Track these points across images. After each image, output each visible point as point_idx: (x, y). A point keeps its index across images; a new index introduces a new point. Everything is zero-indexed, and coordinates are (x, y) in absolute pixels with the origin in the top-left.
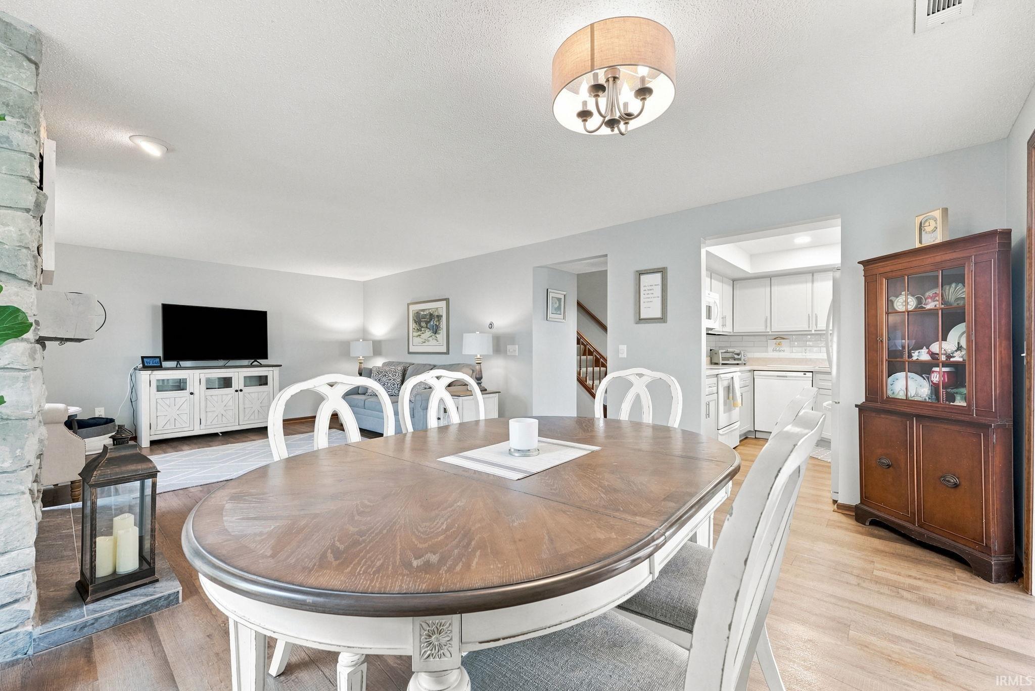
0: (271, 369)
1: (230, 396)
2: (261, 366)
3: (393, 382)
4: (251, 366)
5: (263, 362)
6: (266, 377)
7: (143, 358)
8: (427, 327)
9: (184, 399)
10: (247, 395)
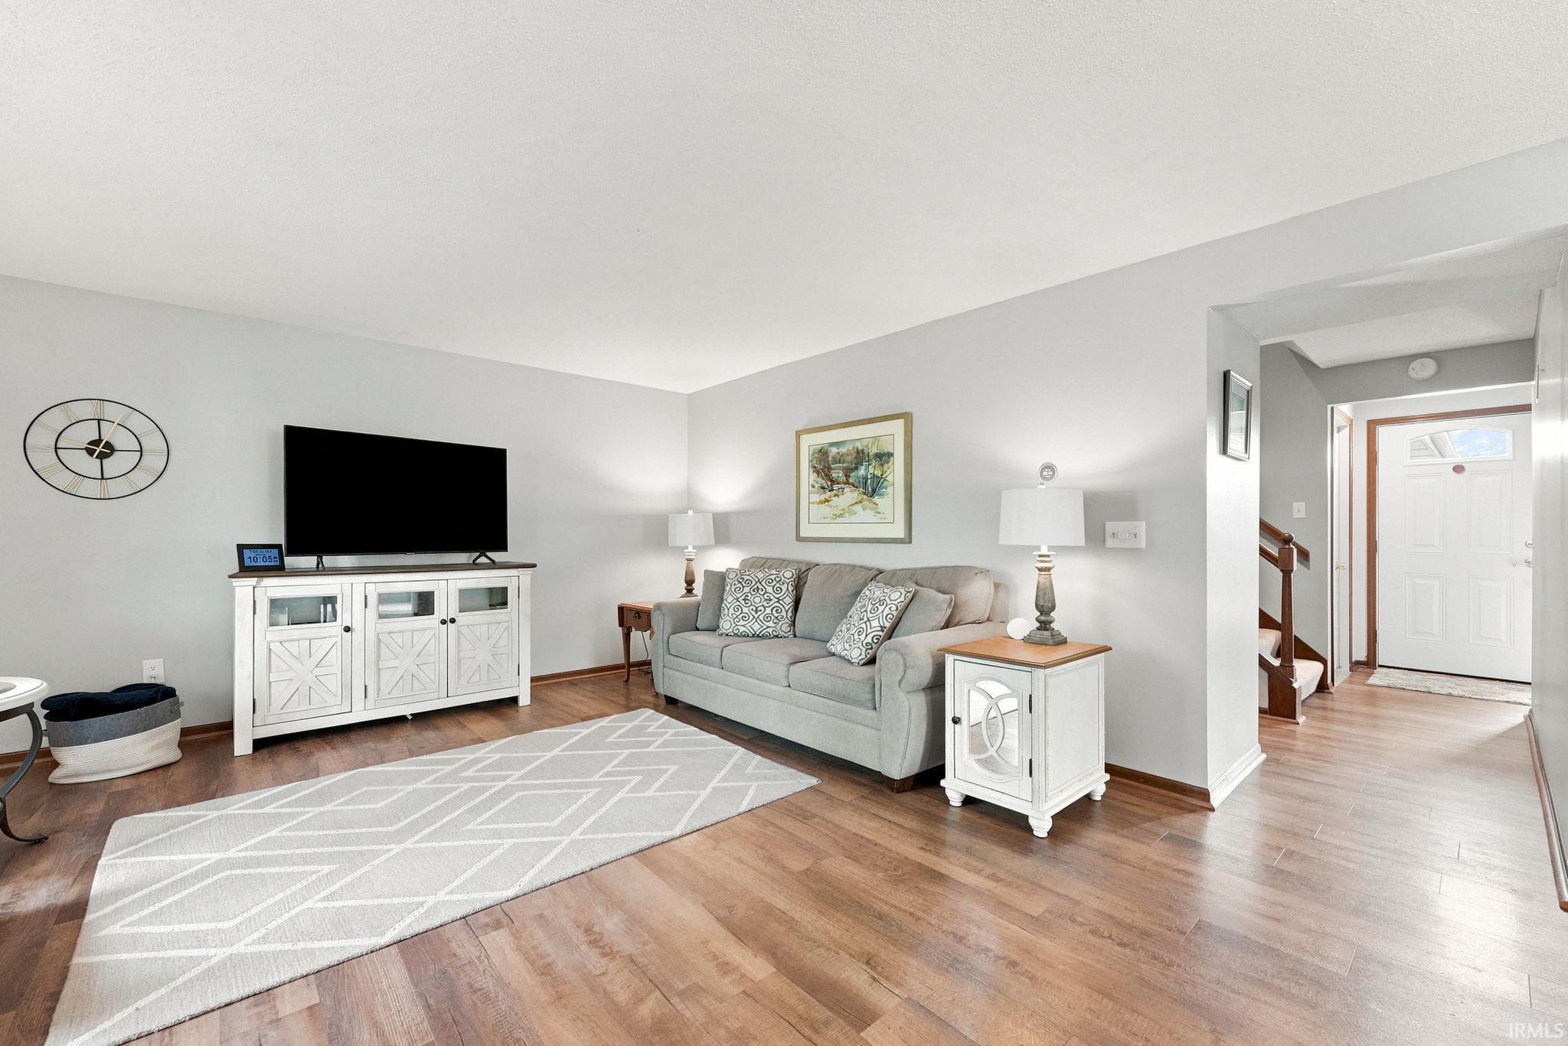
0: (514, 572)
1: (429, 634)
2: (494, 565)
3: (777, 604)
4: (475, 566)
5: (498, 556)
6: (505, 590)
7: (241, 548)
8: (847, 483)
9: (329, 642)
10: (464, 630)
